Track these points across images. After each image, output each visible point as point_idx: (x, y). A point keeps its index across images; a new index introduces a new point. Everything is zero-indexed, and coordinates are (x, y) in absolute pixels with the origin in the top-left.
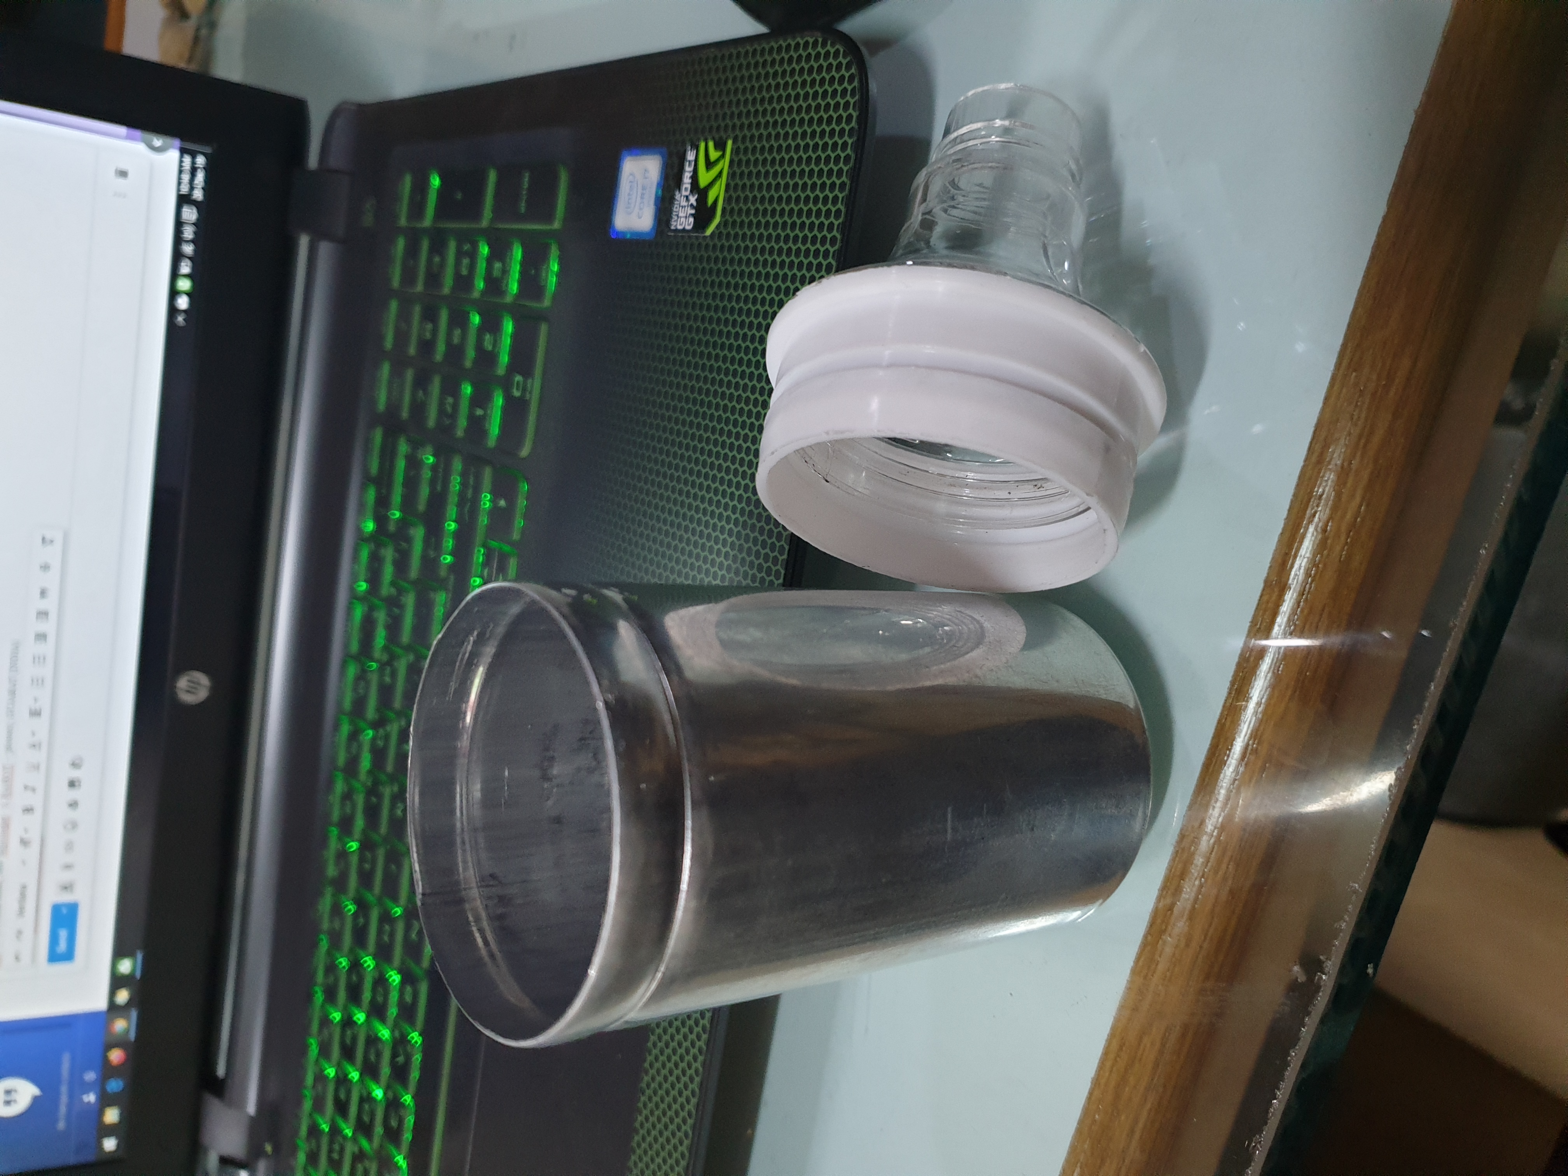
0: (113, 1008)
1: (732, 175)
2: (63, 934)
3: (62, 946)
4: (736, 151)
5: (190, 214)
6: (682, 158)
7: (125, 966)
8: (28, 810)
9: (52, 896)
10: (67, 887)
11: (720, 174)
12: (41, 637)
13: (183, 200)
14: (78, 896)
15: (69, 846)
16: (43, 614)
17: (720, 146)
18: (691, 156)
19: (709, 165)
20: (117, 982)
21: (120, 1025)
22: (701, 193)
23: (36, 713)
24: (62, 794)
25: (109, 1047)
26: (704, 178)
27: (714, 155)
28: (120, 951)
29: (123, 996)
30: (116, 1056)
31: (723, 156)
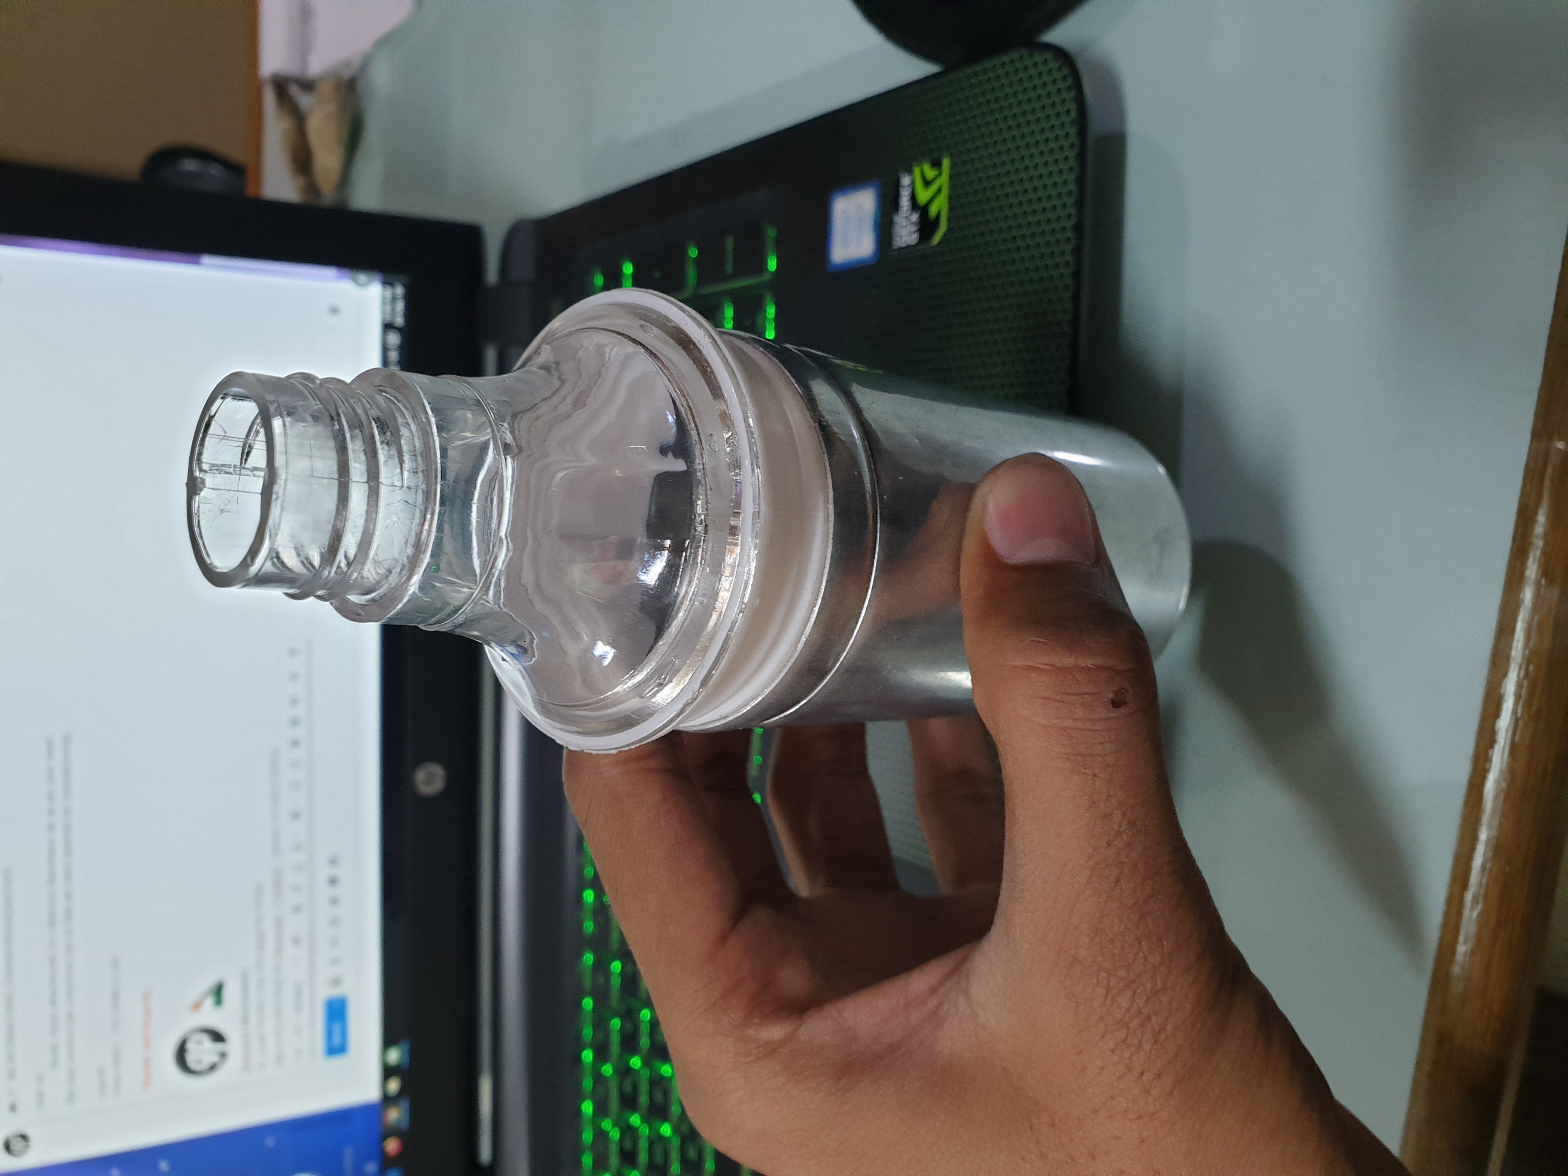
0: (387, 1100)
1: (953, 187)
2: (337, 1028)
3: (337, 1040)
4: (953, 166)
5: (394, 339)
6: (897, 186)
7: (394, 1056)
8: (297, 909)
9: (325, 992)
10: (336, 982)
11: (939, 191)
12: (295, 743)
13: (388, 327)
14: (345, 989)
15: (334, 942)
16: (295, 722)
17: (936, 164)
18: (905, 180)
19: (927, 183)
20: (388, 1072)
21: (394, 1115)
22: (922, 210)
23: (296, 816)
24: (324, 892)
25: (386, 1136)
26: (923, 196)
27: (930, 173)
28: (389, 1040)
29: (394, 1086)
30: (392, 1146)
31: (940, 174)
